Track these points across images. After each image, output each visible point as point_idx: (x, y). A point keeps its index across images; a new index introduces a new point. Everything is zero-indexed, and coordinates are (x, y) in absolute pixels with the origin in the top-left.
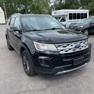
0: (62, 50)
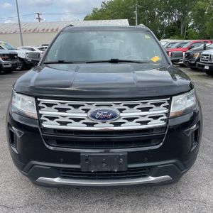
0: (52, 118)
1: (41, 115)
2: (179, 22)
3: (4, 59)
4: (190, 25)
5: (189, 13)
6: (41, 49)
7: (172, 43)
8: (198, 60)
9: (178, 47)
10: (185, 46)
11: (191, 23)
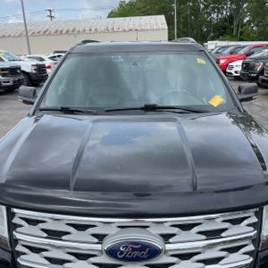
1: (16, 241)
2: (231, 18)
3: (4, 75)
4: (245, 21)
5: (245, 6)
6: (53, 58)
7: (223, 47)
8: (262, 72)
9: (231, 53)
10: (242, 52)
11: (247, 19)
